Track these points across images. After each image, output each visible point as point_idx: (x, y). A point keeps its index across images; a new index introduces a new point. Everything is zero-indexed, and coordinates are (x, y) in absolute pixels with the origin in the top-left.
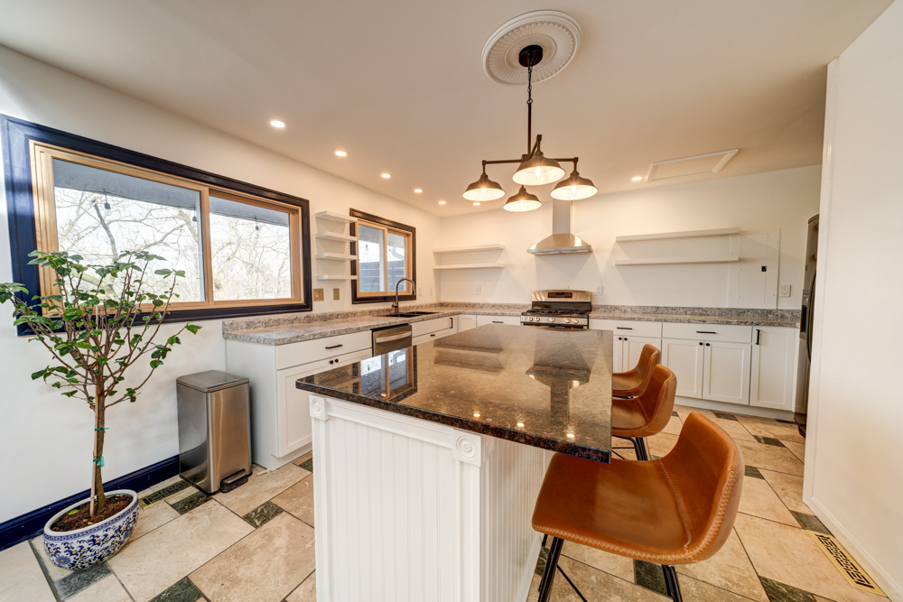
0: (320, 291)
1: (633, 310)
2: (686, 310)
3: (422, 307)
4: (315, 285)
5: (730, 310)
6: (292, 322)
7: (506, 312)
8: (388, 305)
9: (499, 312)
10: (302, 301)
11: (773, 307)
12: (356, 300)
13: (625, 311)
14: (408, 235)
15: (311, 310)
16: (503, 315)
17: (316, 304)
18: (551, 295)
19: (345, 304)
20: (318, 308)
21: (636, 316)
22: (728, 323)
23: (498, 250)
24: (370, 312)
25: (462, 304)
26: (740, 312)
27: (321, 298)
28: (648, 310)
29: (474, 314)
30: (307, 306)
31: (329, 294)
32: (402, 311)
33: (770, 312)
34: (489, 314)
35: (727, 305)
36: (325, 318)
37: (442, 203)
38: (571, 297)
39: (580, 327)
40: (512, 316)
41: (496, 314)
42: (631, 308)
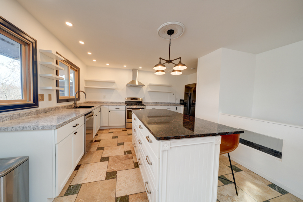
0: (42, 96)
1: (152, 103)
2: (162, 103)
3: (82, 103)
4: (40, 92)
5: (169, 103)
6: (28, 115)
7: (120, 104)
8: (72, 103)
9: (118, 105)
10: (32, 102)
11: (175, 102)
12: (59, 101)
13: (150, 104)
14: (76, 71)
15: (38, 107)
16: (119, 106)
17: (40, 103)
18: (132, 99)
19: (54, 103)
20: (42, 105)
21: (152, 105)
22: (172, 106)
23: (113, 83)
24: (65, 107)
25: (97, 102)
26: (171, 103)
27: (43, 100)
28: (155, 103)
29: (108, 106)
30: (35, 104)
31: (46, 97)
32: (78, 105)
33: (175, 103)
34: (114, 106)
35: (168, 102)
36: (46, 111)
37: (94, 60)
38: (137, 100)
39: (144, 108)
40: (123, 106)
41: (117, 106)
42: (151, 103)
